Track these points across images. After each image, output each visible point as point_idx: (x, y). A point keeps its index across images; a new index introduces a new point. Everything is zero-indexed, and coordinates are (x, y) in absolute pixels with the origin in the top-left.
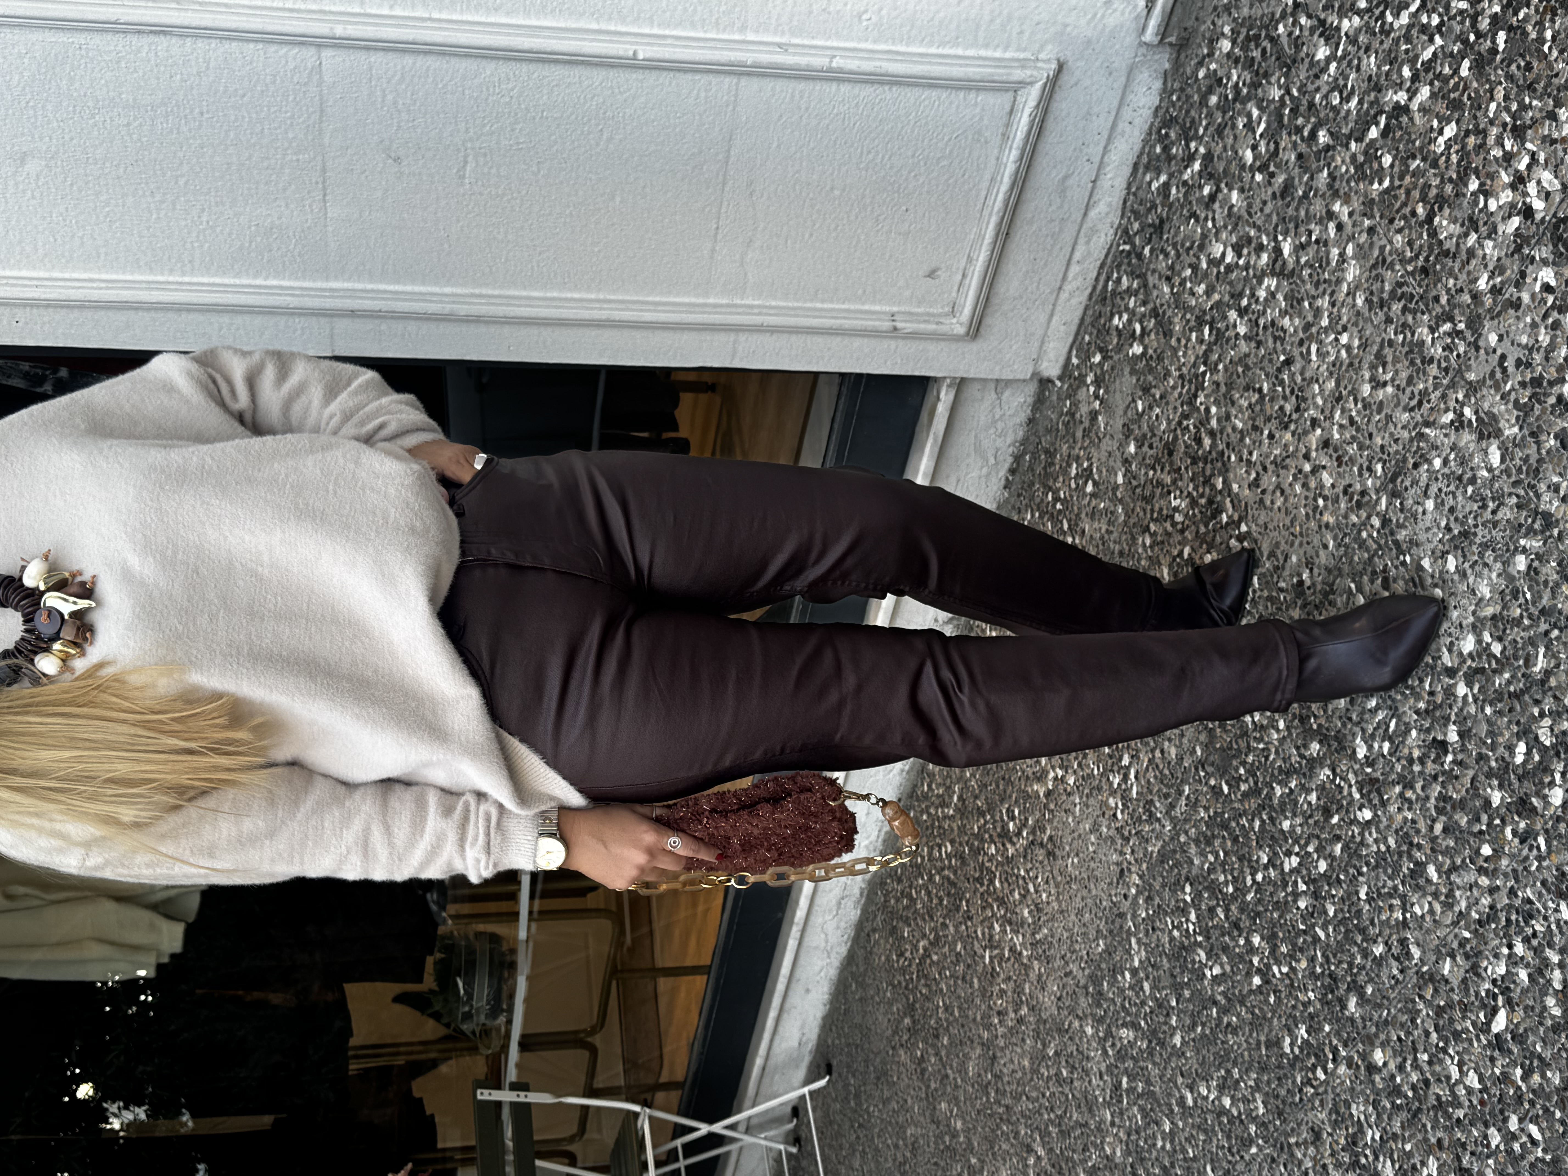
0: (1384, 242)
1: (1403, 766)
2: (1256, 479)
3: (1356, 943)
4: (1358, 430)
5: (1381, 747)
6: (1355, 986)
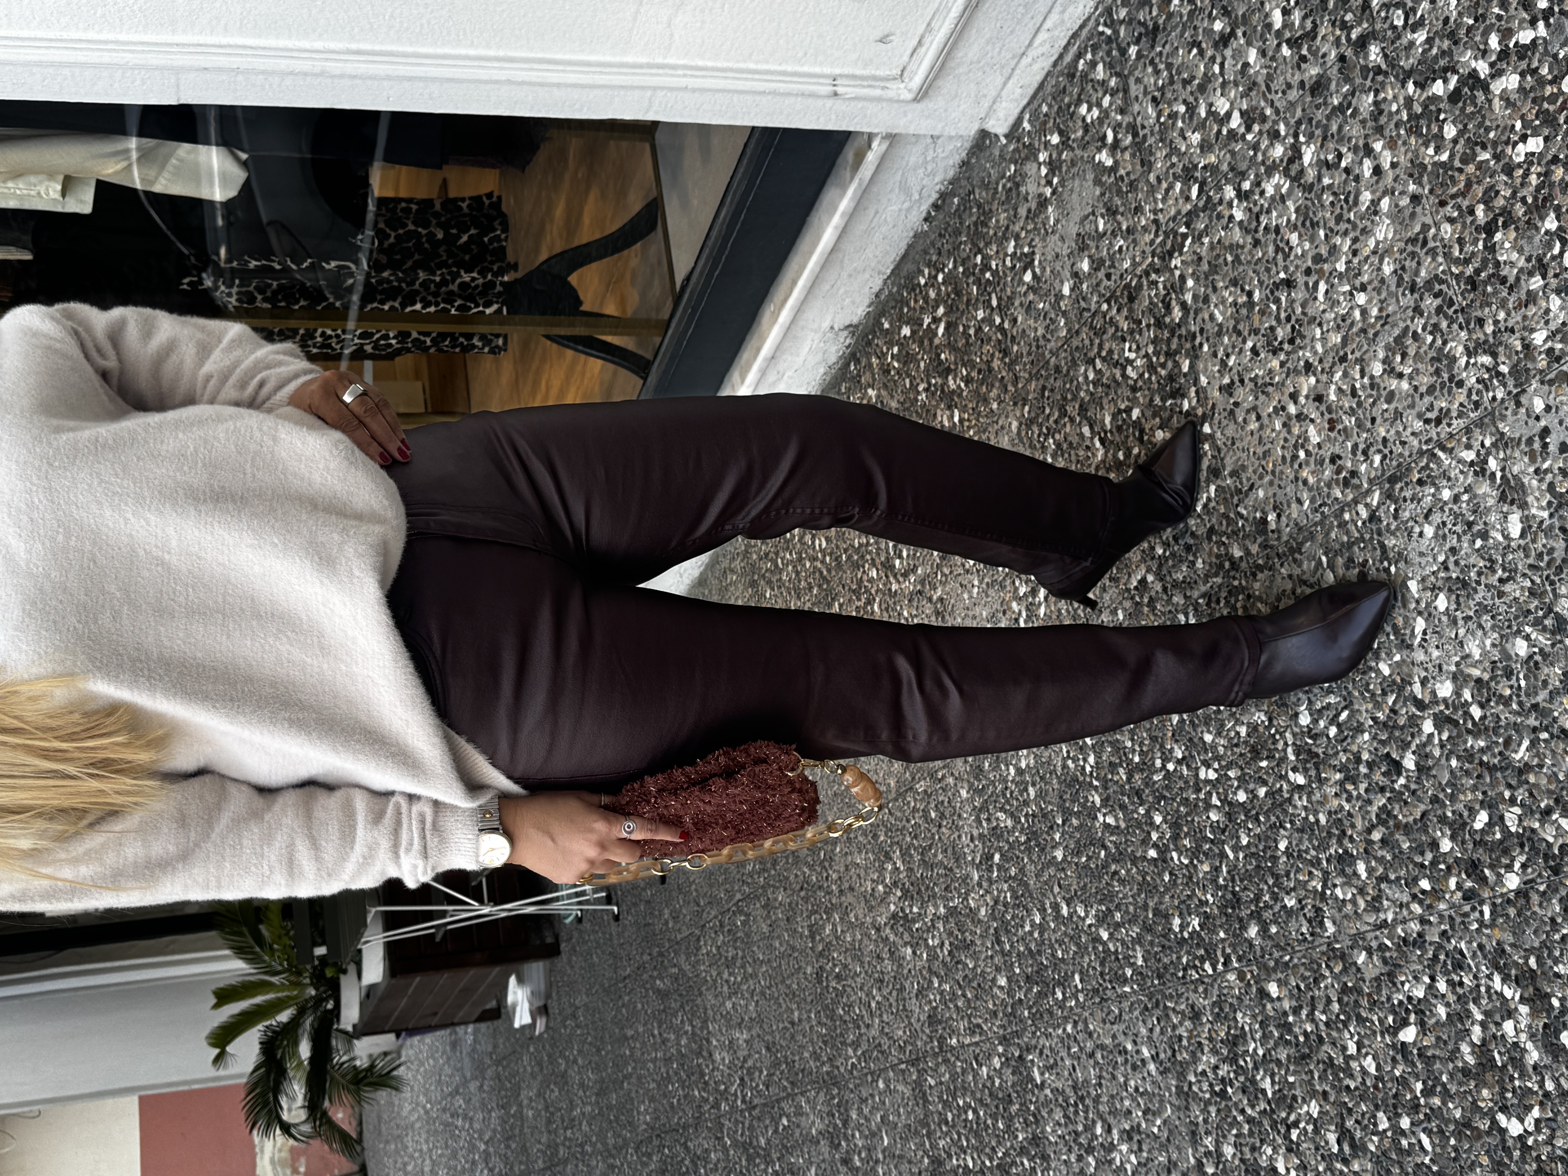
1: (1349, 760)
5: (1327, 728)
6: (1258, 916)
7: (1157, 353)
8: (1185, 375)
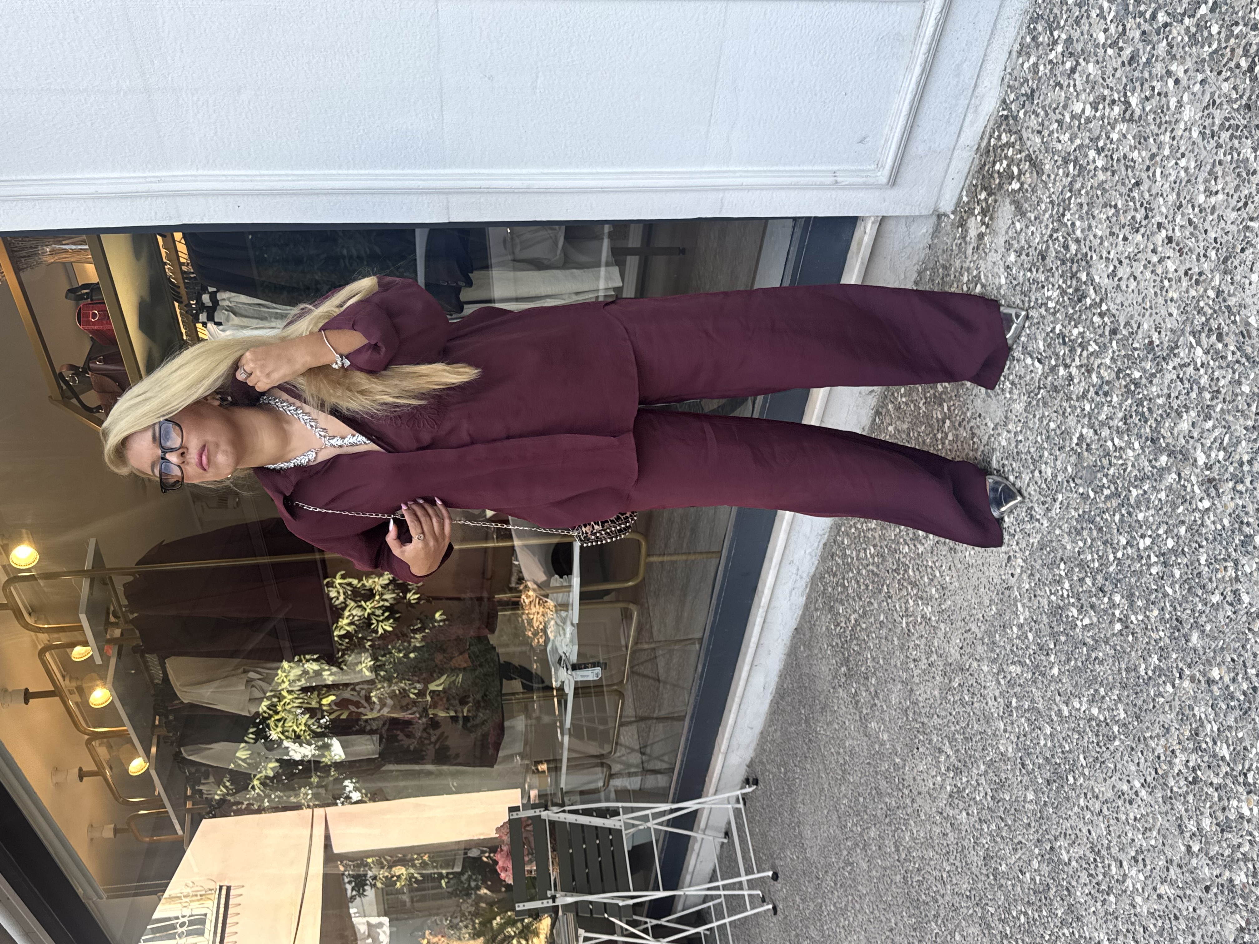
0: (1214, 88)
1: (1235, 468)
2: (1113, 271)
3: (1197, 595)
4: (1195, 228)
5: (1217, 456)
6: (1196, 625)
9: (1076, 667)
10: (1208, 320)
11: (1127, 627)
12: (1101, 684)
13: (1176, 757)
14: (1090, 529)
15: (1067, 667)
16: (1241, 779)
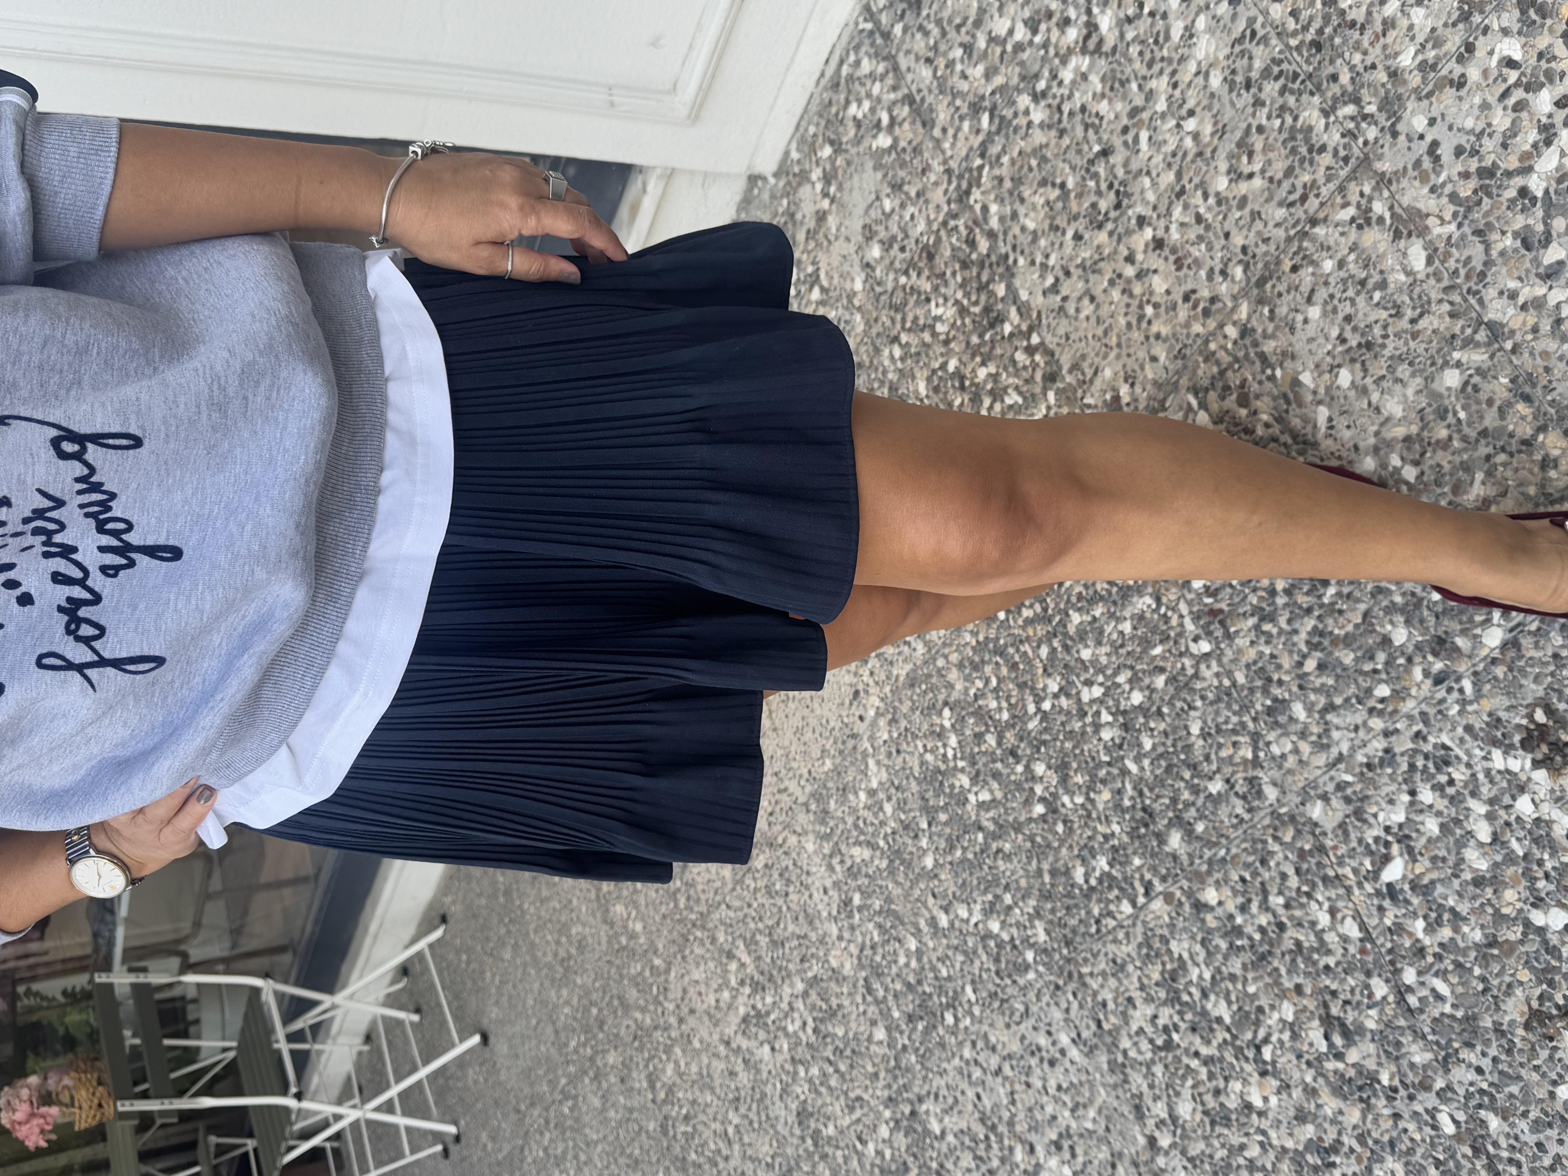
0: (1254, 12)
1: (1261, 598)
2: (1054, 285)
3: (1182, 779)
4: (1208, 228)
6: (1178, 821)
7: (967, 295)
8: (1002, 299)
9: (963, 861)
10: (1222, 373)
11: (1055, 811)
12: (1007, 888)
13: (1135, 1007)
14: (997, 663)
15: (949, 858)
16: (1250, 1054)
